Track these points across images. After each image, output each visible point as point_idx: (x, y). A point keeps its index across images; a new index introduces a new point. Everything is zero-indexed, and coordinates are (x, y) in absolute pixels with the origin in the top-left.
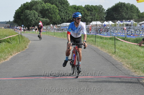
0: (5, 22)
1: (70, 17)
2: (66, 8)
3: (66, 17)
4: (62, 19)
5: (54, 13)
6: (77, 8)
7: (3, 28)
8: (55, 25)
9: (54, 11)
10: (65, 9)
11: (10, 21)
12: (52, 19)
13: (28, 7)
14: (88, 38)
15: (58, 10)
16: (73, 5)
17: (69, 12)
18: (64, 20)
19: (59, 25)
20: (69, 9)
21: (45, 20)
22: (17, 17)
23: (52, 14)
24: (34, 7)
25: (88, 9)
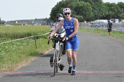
0: (42, 19)
1: (103, 14)
2: (99, 5)
3: (99, 14)
4: (96, 16)
5: (88, 10)
6: (110, 6)
7: (40, 24)
8: (89, 22)
9: (88, 8)
10: (99, 7)
11: (46, 18)
12: (86, 16)
13: (63, 5)
14: (121, 34)
15: (92, 7)
16: (106, 3)
17: (102, 9)
18: (97, 17)
19: (93, 22)
20: (103, 7)
21: (79, 17)
22: (53, 14)
23: (86, 12)
24: (69, 5)
25: (121, 6)
